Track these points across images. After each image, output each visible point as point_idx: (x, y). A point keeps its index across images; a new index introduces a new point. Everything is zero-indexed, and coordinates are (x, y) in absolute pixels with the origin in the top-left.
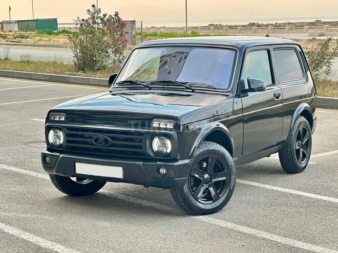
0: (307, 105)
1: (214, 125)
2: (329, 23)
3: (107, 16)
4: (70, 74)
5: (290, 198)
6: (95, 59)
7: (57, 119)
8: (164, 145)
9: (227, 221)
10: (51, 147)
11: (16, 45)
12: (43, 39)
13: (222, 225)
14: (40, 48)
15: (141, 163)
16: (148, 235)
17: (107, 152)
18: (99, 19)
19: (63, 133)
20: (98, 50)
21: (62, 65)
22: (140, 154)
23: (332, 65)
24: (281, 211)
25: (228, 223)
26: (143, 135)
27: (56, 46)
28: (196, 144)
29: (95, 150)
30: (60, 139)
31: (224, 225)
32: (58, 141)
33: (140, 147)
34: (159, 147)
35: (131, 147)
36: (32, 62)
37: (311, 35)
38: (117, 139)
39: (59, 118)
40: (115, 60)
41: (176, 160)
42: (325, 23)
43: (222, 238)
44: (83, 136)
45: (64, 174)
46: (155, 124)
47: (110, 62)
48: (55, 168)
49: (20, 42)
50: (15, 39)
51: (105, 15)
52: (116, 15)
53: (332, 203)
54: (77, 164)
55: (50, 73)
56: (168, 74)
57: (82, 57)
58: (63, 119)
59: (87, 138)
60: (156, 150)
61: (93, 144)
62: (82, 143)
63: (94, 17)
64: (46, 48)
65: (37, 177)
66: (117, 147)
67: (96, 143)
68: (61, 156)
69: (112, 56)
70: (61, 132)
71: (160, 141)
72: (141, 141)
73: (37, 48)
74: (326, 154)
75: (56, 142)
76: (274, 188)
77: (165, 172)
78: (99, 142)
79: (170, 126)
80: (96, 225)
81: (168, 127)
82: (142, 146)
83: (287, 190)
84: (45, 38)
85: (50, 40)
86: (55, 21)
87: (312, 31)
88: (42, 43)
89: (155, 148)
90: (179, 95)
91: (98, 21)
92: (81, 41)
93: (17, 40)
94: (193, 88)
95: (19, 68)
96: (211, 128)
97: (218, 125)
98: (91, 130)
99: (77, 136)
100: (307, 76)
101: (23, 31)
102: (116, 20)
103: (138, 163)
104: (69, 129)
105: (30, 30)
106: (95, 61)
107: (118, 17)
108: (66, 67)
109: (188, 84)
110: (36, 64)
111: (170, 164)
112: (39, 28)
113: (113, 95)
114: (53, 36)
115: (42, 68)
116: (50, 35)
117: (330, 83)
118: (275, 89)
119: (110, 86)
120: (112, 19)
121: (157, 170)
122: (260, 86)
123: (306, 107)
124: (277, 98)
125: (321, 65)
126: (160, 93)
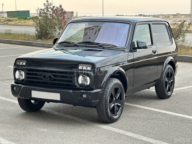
0: (172, 58)
1: (116, 68)
2: (184, 15)
3: (55, 7)
4: (33, 41)
5: (159, 115)
6: (47, 32)
7: (21, 64)
8: (85, 80)
9: (120, 129)
10: (17, 81)
11: (4, 25)
12: (21, 22)
13: (116, 132)
14: (18, 26)
15: (71, 91)
16: (70, 137)
17: (51, 84)
19: (24, 72)
20: (50, 27)
21: (29, 36)
22: (71, 86)
23: (185, 37)
24: (153, 123)
25: (120, 130)
26: (72, 74)
27: (28, 26)
28: (105, 79)
29: (43, 83)
30: (22, 76)
31: (117, 132)
32: (21, 77)
33: (71, 81)
34: (82, 81)
35: (66, 81)
36: (12, 34)
37: (174, 21)
38: (57, 76)
39: (22, 63)
40: (59, 33)
41: (93, 89)
42: (182, 15)
43: (116, 140)
44: (36, 74)
45: (24, 97)
46: (80, 68)
47: (57, 34)
48: (19, 94)
49: (7, 23)
50: (5, 21)
51: (54, 7)
52: (61, 6)
53: (185, 118)
54: (33, 92)
55: (22, 40)
56: (89, 39)
57: (40, 31)
58: (24, 64)
59: (39, 75)
60: (81, 83)
61: (42, 79)
62: (36, 78)
63: (48, 8)
65: (6, 101)
66: (57, 81)
68: (23, 86)
69: (58, 31)
70: (23, 72)
71: (83, 78)
72: (71, 78)
73: (17, 26)
74: (181, 88)
75: (20, 78)
76: (150, 109)
77: (85, 97)
78: (46, 78)
79: (89, 68)
80: (38, 131)
82: (72, 81)
83: (157, 110)
84: (22, 22)
85: (25, 22)
86: (28, 12)
87: (175, 19)
88: (20, 24)
90: (95, 50)
91: (50, 10)
92: (40, 22)
93: (6, 22)
94: (104, 46)
95: (4, 37)
96: (114, 70)
97: (119, 68)
98: (41, 70)
99: (33, 74)
100: (172, 41)
101: (10, 17)
102: (60, 10)
103: (69, 91)
104: (28, 70)
105: (14, 17)
106: (48, 33)
107: (62, 8)
108: (31, 37)
109: (101, 44)
110: (14, 35)
111: (89, 92)
112: (19, 16)
113: (56, 50)
114: (27, 20)
115: (17, 37)
116: (25, 20)
117: (185, 47)
118: (153, 48)
119: (54, 45)
120: (58, 9)
121: (81, 96)
122: (144, 45)
123: (171, 59)
124: (154, 53)
125: (179, 37)
126: (84, 49)
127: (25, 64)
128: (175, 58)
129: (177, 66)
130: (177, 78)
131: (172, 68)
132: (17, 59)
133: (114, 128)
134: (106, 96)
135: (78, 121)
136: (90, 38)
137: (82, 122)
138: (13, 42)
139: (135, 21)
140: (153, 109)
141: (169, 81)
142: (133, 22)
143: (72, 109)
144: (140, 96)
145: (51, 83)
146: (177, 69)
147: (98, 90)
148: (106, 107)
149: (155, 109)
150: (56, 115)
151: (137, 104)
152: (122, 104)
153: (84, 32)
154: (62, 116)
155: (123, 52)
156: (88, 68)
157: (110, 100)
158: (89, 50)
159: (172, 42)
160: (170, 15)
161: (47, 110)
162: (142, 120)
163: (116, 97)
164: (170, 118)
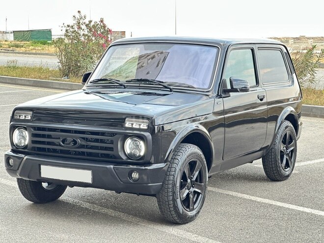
0: (292, 109)
1: (193, 126)
2: (313, 38)
3: (93, 22)
4: (54, 80)
5: (270, 210)
6: (79, 64)
7: (23, 118)
8: (137, 147)
9: (199, 234)
10: (16, 149)
11: (7, 52)
12: (37, 48)
13: (193, 239)
14: (31, 56)
15: (112, 166)
17: (75, 154)
18: (84, 25)
19: (29, 133)
21: (47, 70)
22: (111, 157)
23: (316, 73)
24: (259, 224)
25: (200, 237)
26: (114, 136)
27: (47, 54)
28: (172, 146)
29: (62, 151)
30: (25, 140)
31: (195, 239)
32: (23, 141)
33: (111, 149)
34: (131, 149)
35: (102, 148)
36: (18, 68)
37: (296, 48)
38: (87, 140)
39: (25, 117)
41: (150, 164)
42: (309, 38)
44: (49, 137)
45: (29, 178)
46: (128, 124)
48: (19, 171)
49: (13, 51)
51: (90, 22)
52: (102, 21)
53: (315, 216)
54: (43, 167)
55: (35, 78)
57: (67, 63)
60: (129, 152)
62: (49, 143)
63: (80, 23)
64: (36, 56)
66: (87, 148)
67: (63, 143)
68: (26, 157)
70: (26, 132)
71: (133, 143)
72: (112, 142)
73: (28, 55)
74: (309, 162)
75: (21, 143)
76: (253, 198)
77: (137, 177)
78: (67, 143)
81: (142, 127)
82: (113, 148)
83: (267, 201)
84: (39, 48)
85: (43, 49)
86: (49, 32)
87: (297, 45)
88: (34, 51)
89: (128, 150)
90: (155, 94)
91: (83, 27)
92: (66, 47)
93: (11, 49)
94: (171, 87)
95: (4, 73)
96: (190, 130)
97: (198, 127)
98: (58, 129)
99: (43, 136)
100: (293, 79)
101: (18, 40)
102: (102, 26)
103: (108, 166)
104: (35, 128)
105: (25, 40)
106: (80, 67)
107: (103, 24)
108: (51, 73)
109: (167, 83)
110: (22, 69)
111: (143, 168)
112: (34, 39)
113: (86, 93)
114: (47, 46)
115: (27, 74)
116: (44, 45)
117: (314, 92)
118: (259, 90)
119: (84, 84)
120: (97, 25)
121: (129, 174)
122: (244, 86)
123: (292, 111)
124: (261, 100)
125: (305, 73)
126: (136, 92)
127: (29, 118)
128: (298, 110)
129: (301, 124)
130: (301, 144)
131: (292, 126)
132: (16, 109)
133: (189, 233)
134: (174, 176)
135: (125, 221)
136: (148, 73)
137: (131, 222)
138: (20, 82)
139: (227, 42)
140: (259, 199)
141: (287, 149)
142: (223, 45)
143: (116, 199)
144: (236, 176)
145: (75, 151)
146: (301, 127)
147: (159, 164)
148: (173, 196)
149: (262, 199)
150: (86, 209)
151: (231, 191)
152: (204, 189)
153: (137, 63)
154: (96, 210)
155: (205, 97)
156: (142, 124)
157: (181, 183)
158: (144, 94)
159: (293, 81)
160: (289, 38)
161: (71, 200)
162: (239, 219)
163: (192, 178)
164: (289, 214)
